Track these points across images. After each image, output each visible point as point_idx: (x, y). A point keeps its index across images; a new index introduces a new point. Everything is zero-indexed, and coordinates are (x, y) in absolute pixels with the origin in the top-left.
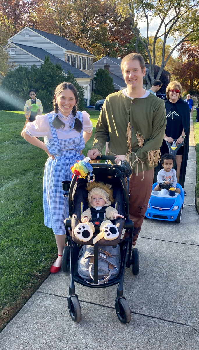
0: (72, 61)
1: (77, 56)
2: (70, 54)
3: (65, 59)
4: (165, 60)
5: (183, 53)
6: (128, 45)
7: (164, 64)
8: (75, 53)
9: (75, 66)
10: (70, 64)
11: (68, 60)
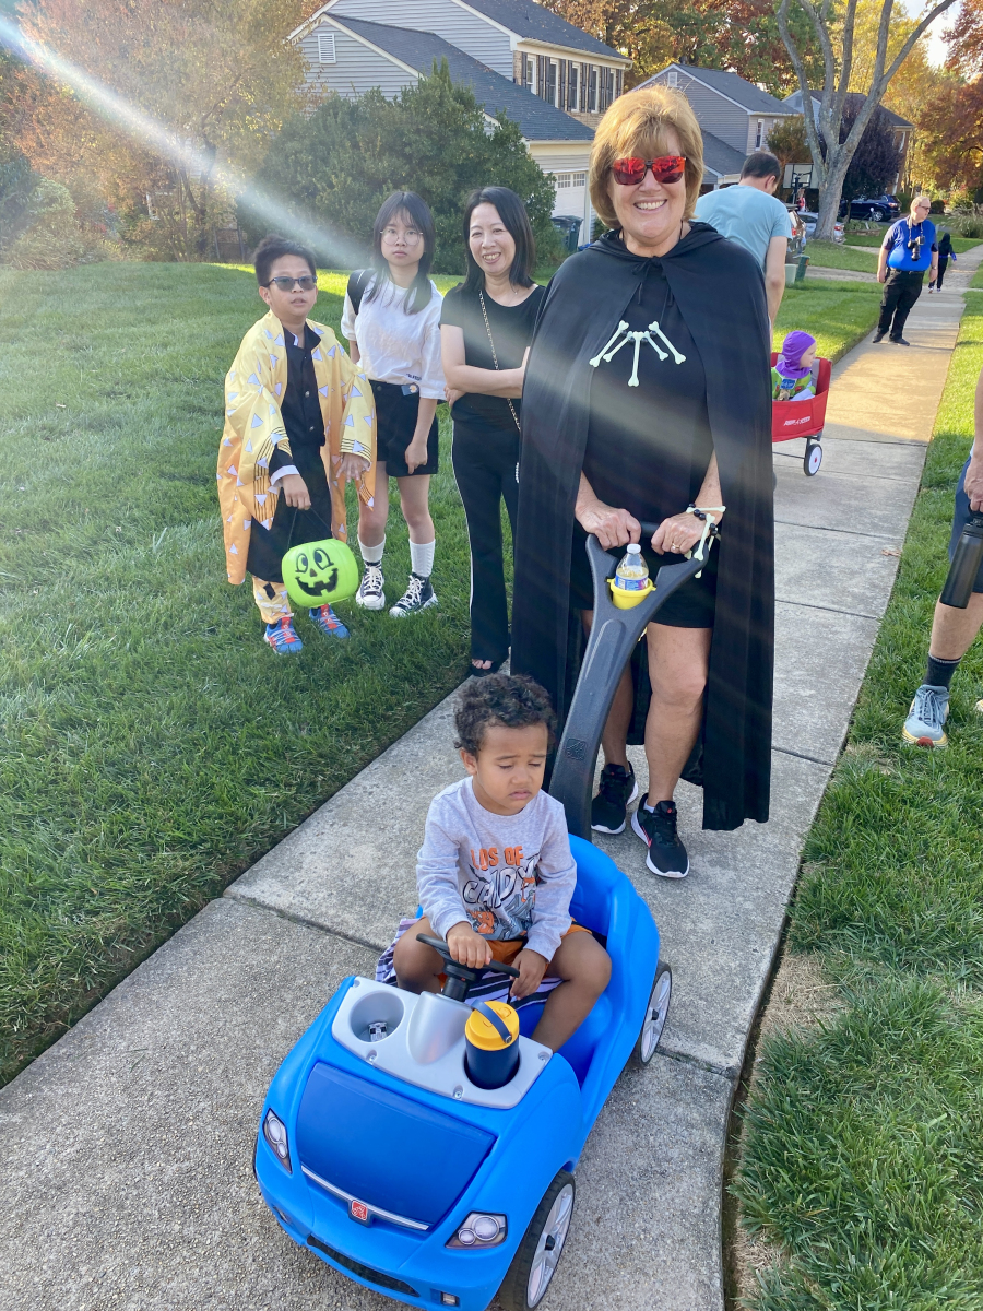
0: (540, 80)
1: (562, 62)
2: (533, 54)
3: (515, 72)
4: (886, 70)
5: (967, 46)
6: (765, 20)
7: (879, 86)
8: (551, 49)
9: (552, 101)
10: (534, 91)
11: (526, 76)
